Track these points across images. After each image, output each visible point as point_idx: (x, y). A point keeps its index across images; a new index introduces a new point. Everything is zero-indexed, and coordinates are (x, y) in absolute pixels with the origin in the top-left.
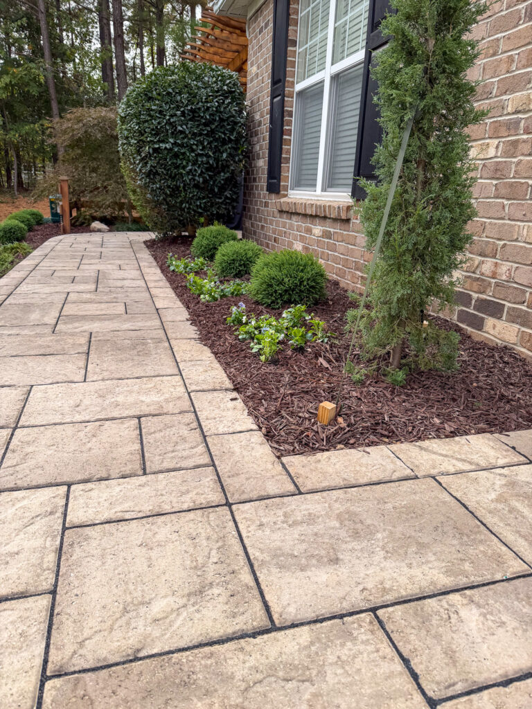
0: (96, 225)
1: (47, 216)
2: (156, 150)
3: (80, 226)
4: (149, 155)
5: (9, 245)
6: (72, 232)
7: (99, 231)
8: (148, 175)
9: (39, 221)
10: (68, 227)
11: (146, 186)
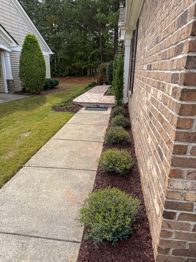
0: (104, 84)
1: (97, 82)
2: (110, 74)
3: (101, 84)
4: (109, 74)
5: (90, 87)
6: (100, 85)
7: (104, 85)
8: (109, 77)
9: (95, 83)
10: (99, 85)
11: (109, 78)
